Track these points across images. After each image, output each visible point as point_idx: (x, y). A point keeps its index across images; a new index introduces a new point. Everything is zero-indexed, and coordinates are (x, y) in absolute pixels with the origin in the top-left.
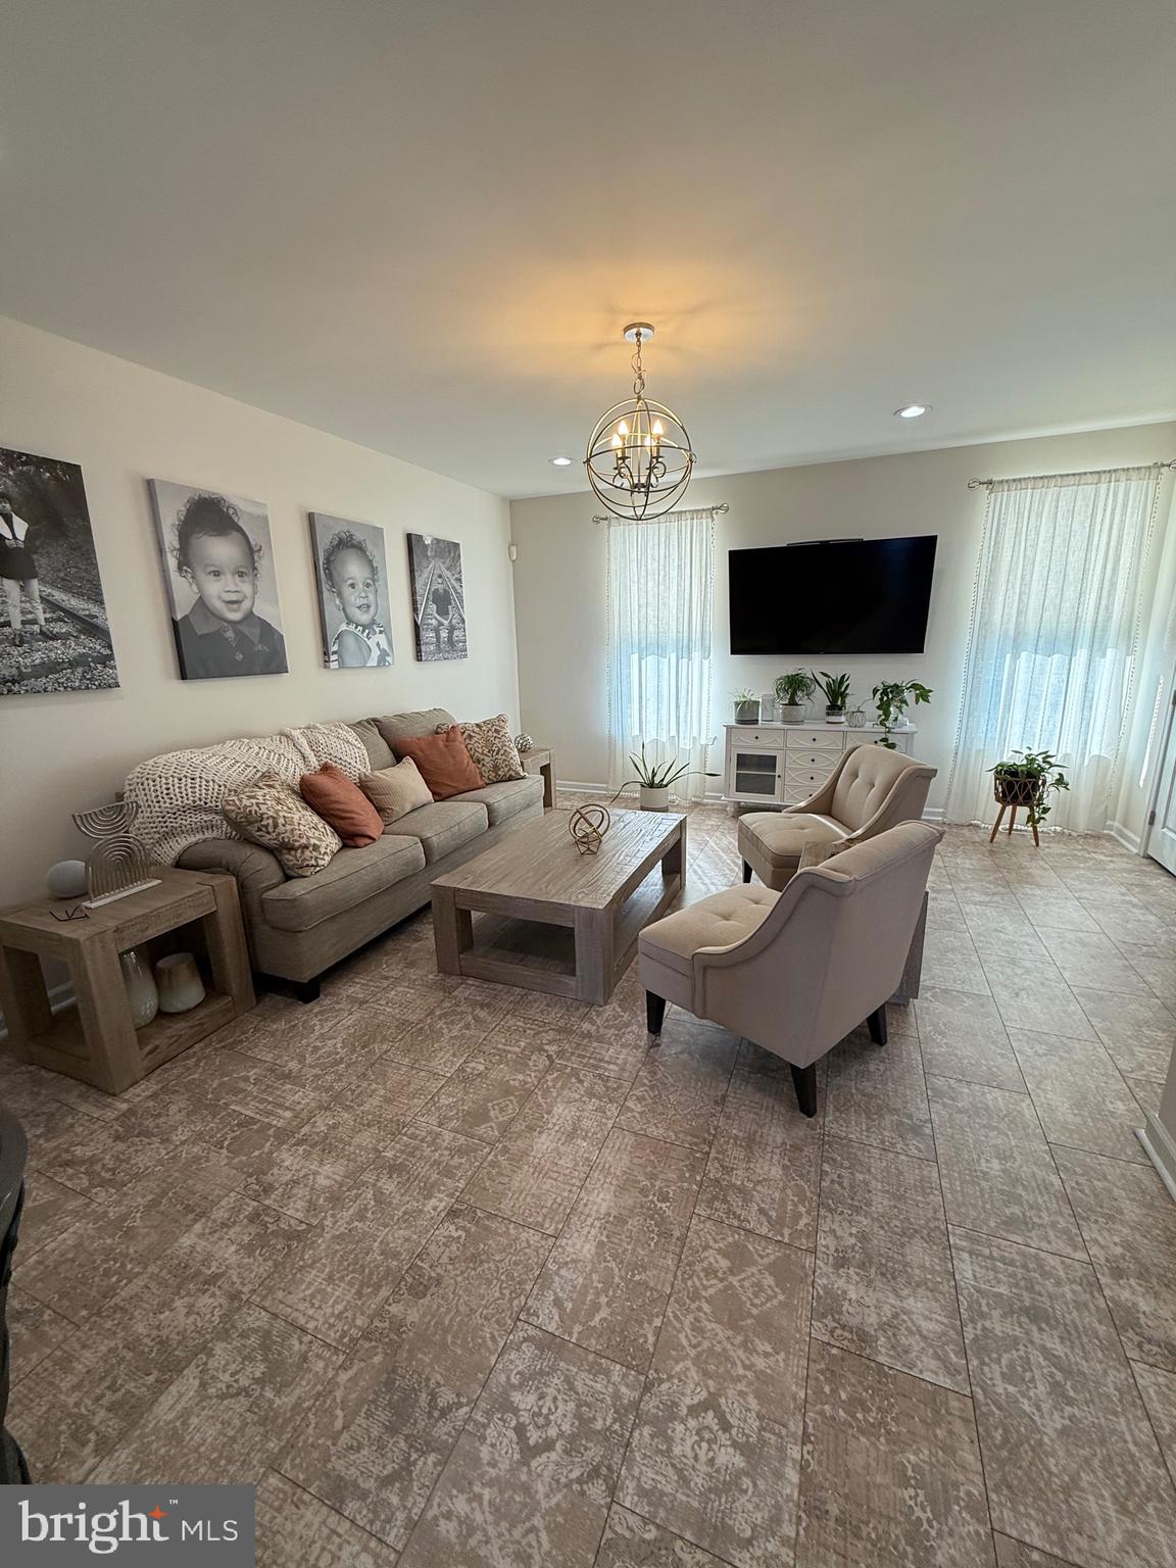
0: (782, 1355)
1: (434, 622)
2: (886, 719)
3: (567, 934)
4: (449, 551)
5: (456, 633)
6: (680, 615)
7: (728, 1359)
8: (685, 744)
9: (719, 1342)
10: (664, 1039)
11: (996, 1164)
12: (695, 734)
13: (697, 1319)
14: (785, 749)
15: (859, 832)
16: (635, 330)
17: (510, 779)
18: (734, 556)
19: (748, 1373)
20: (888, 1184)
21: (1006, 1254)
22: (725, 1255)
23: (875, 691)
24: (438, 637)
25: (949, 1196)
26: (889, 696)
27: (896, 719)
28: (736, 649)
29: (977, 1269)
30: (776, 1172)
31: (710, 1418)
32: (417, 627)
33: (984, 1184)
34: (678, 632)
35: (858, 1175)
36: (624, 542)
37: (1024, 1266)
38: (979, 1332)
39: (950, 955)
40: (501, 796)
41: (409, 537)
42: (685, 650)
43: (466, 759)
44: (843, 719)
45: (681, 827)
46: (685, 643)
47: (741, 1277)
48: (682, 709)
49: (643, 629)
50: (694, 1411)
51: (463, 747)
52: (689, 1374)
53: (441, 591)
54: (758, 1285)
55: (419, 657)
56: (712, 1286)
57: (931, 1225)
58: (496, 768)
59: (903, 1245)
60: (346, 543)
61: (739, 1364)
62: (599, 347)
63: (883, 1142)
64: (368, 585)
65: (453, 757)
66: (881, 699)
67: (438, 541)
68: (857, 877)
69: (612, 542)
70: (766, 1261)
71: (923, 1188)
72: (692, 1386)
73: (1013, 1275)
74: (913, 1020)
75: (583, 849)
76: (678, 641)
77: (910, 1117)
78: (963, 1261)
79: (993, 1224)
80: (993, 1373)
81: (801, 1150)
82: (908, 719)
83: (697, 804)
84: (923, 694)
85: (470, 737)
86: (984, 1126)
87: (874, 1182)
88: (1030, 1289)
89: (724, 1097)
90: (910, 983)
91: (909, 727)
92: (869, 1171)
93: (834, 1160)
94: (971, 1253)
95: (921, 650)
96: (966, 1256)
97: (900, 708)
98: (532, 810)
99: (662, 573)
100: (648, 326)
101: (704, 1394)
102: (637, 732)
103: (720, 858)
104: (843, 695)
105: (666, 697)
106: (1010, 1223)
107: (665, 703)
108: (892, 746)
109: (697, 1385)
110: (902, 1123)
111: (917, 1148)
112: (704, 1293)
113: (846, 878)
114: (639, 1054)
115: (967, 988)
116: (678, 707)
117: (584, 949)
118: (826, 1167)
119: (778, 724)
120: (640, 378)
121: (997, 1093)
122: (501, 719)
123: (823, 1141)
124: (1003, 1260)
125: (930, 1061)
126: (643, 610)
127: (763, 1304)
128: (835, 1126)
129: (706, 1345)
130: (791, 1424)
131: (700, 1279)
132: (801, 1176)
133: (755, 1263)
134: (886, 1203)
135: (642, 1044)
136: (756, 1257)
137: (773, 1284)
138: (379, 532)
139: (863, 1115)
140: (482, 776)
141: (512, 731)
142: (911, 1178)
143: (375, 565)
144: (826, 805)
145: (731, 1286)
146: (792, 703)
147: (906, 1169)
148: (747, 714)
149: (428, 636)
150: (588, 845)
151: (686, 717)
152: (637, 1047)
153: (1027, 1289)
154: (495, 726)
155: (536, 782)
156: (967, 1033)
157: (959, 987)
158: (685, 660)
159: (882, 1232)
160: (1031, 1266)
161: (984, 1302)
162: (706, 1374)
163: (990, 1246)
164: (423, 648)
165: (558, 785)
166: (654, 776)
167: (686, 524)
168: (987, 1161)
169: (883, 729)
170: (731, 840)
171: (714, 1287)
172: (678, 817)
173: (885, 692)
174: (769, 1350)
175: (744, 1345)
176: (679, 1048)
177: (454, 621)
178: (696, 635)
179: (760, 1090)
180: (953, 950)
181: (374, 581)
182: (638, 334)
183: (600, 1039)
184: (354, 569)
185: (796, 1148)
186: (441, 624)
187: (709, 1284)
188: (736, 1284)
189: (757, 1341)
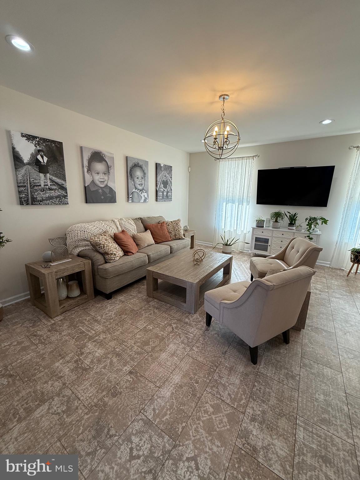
0: (223, 448)
1: (162, 190)
2: (310, 229)
3: (184, 290)
4: (169, 169)
5: (169, 193)
6: (240, 191)
7: (204, 444)
8: (239, 232)
9: (203, 437)
10: (211, 328)
11: (322, 397)
12: (242, 229)
13: (197, 427)
14: (272, 237)
16: (223, 97)
17: (180, 239)
18: (260, 172)
19: (210, 452)
20: (278, 395)
21: (319, 433)
22: (212, 407)
23: (306, 219)
24: (163, 194)
25: (300, 405)
26: (312, 221)
27: (314, 229)
28: (258, 203)
29: (305, 435)
30: (237, 382)
31: (193, 464)
32: (157, 191)
33: (315, 403)
34: (239, 196)
35: (267, 389)
36: (224, 166)
37: (325, 439)
38: (300, 460)
39: (321, 315)
40: (175, 244)
41: (156, 164)
42: (241, 202)
43: (166, 232)
44: (294, 228)
45: (231, 259)
46: (241, 200)
47: (217, 416)
48: (239, 221)
49: (228, 195)
50: (188, 459)
51: (166, 228)
52: (190, 446)
53: (165, 181)
54: (221, 421)
55: (157, 200)
57: (291, 414)
58: (175, 235)
60: (137, 165)
61: (207, 446)
62: (212, 103)
63: (279, 379)
64: (142, 178)
65: (162, 231)
66: (309, 222)
67: (165, 165)
68: (275, 284)
69: (220, 167)
70: (226, 412)
71: (291, 400)
73: (320, 442)
74: (301, 336)
75: (195, 263)
76: (239, 199)
77: (292, 372)
78: (300, 431)
79: (316, 420)
81: (248, 376)
82: (318, 230)
83: (241, 252)
84: (325, 221)
85: (168, 225)
86: (320, 381)
87: (272, 393)
88: (326, 449)
89: (226, 352)
90: (301, 323)
91: (319, 232)
92: (271, 389)
93: (260, 382)
94: (304, 429)
95: (326, 207)
96: (302, 429)
97: (315, 226)
98: (185, 249)
99: (235, 177)
100: (227, 95)
101: (193, 455)
102: (223, 227)
103: (245, 271)
104: (295, 220)
105: (234, 216)
106: (323, 421)
107: (233, 218)
108: (311, 239)
109: (191, 450)
110: (288, 373)
111: (292, 384)
112: (202, 419)
113: (270, 284)
114: (201, 332)
115: (326, 328)
116: (237, 220)
117: (190, 296)
118: (256, 384)
119: (271, 228)
120: (224, 112)
121: (329, 370)
122: (179, 220)
123: (257, 374)
124: (317, 434)
125: (304, 353)
126: (228, 188)
127: (222, 428)
128: (263, 370)
129: (198, 437)
130: (221, 474)
131: (202, 413)
132: (246, 385)
133: (222, 412)
134: (275, 402)
135: (203, 329)
136: (223, 410)
137: (226, 421)
138: (147, 163)
139: (274, 368)
140: (171, 237)
141: (182, 225)
142: (287, 395)
143: (145, 172)
144: (282, 257)
145: (212, 418)
146: (276, 221)
147: (286, 391)
148: (260, 224)
149: (160, 194)
150: (198, 262)
151: (240, 224)
152: (201, 329)
153: (324, 448)
154: (177, 222)
155: (188, 240)
156: (322, 345)
157: (322, 328)
158: (241, 205)
159: (271, 412)
160: (328, 440)
161: (305, 449)
162: (196, 448)
163: (313, 428)
164: (158, 197)
165: (196, 242)
166: (227, 242)
167: (244, 161)
168: (319, 395)
169: (308, 233)
170: (248, 265)
171: (206, 417)
172: (230, 256)
173: (310, 220)
174: (220, 445)
175: (211, 440)
176: (215, 332)
177: (168, 190)
178: (245, 197)
179: (239, 352)
180: (323, 314)
181: (144, 177)
183: (190, 325)
184: (138, 173)
185: (247, 375)
186: (164, 190)
187: (204, 416)
188: (214, 418)
189: (216, 441)
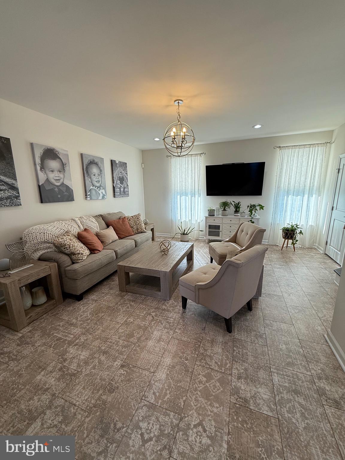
0: (222, 407)
1: (119, 186)
2: (252, 215)
3: (159, 279)
4: (124, 165)
5: (126, 189)
6: (192, 184)
7: (205, 409)
8: (194, 222)
9: (203, 404)
10: (187, 310)
11: (284, 346)
12: (196, 219)
13: (196, 397)
14: (222, 223)
15: (244, 248)
16: (177, 101)
17: (142, 232)
18: (207, 167)
19: (212, 414)
20: (253, 353)
21: (287, 374)
22: (205, 376)
23: (248, 207)
24: (120, 190)
25: (271, 356)
26: (252, 208)
27: (254, 215)
28: (208, 194)
29: (279, 378)
30: (220, 350)
31: (200, 429)
32: (114, 187)
33: (281, 352)
34: (191, 189)
35: (244, 350)
36: (175, 163)
37: (293, 377)
38: (280, 398)
39: (270, 284)
40: (139, 238)
41: (112, 161)
42: (193, 195)
43: (128, 227)
44: (239, 214)
45: (192, 246)
46: (193, 193)
47: (210, 383)
48: (193, 212)
49: (181, 188)
50: (195, 426)
51: (128, 223)
52: (194, 414)
53: (121, 177)
54: (215, 386)
55: (114, 196)
56: (201, 386)
57: (266, 365)
58: (137, 229)
59: (257, 372)
60: (92, 163)
61: (209, 410)
62: (167, 106)
63: (251, 340)
64: (99, 175)
65: (125, 226)
66: (250, 209)
67: (120, 162)
68: (243, 262)
69: (172, 163)
70: (217, 378)
71: (263, 354)
72: (195, 418)
73: (290, 380)
74: (260, 303)
75: (163, 253)
76: (191, 191)
77: (259, 332)
78: (275, 376)
79: (283, 365)
80: (284, 410)
81: (228, 344)
82: (258, 214)
83: (197, 239)
84: (262, 207)
85: (130, 220)
86: (281, 335)
87: (249, 353)
88: (295, 384)
89: (205, 328)
90: (259, 292)
91: (258, 217)
92: (247, 349)
93: (237, 346)
95: (261, 195)
96: (276, 374)
97: (255, 211)
98: (148, 242)
99: (186, 172)
100: (181, 100)
101: (199, 421)
102: (179, 218)
103: (204, 255)
104: (239, 208)
105: (188, 208)
106: (288, 364)
107: (188, 210)
108: (253, 222)
109: (196, 418)
110: (257, 334)
111: (261, 342)
112: (198, 389)
113: (239, 262)
114: (180, 315)
115: (275, 293)
116: (191, 211)
117: (163, 284)
118: (235, 349)
119: (220, 216)
120: (179, 115)
121: (284, 325)
122: (139, 215)
123: (234, 341)
125: (265, 315)
126: (181, 182)
127: (216, 391)
128: (237, 336)
129: (199, 405)
130: (225, 429)
131: (197, 384)
132: (228, 351)
133: (213, 379)
134: (252, 359)
135: (180, 312)
136: (214, 377)
137: (219, 385)
138: (102, 159)
139: (246, 332)
140: (133, 232)
141: (142, 218)
142: (259, 351)
143: (101, 169)
144: (234, 240)
145: (207, 386)
146: (224, 210)
147: (258, 348)
148: (211, 213)
149: (117, 190)
150: (165, 252)
151: (194, 214)
152: (179, 313)
153: (293, 384)
154: (137, 217)
155: (149, 233)
156: (275, 307)
157: (273, 293)
158: (193, 197)
159: (251, 368)
160: (295, 377)
161: (281, 389)
162: (199, 414)
163: (283, 371)
164: (116, 194)
165: (156, 234)
166: (184, 232)
167: (193, 158)
168: (282, 345)
169: (251, 218)
170: (207, 250)
171: (202, 387)
172: (192, 244)
173: (251, 207)
174: (218, 406)
175: (210, 405)
176: (191, 313)
177: (125, 186)
178: (196, 190)
179: (215, 326)
180: (271, 282)
181: (101, 174)
182: (178, 103)
183: (168, 311)
184: (94, 170)
185: (226, 343)
186: (121, 187)
187: (200, 386)
188: (208, 386)
189: (214, 403)
